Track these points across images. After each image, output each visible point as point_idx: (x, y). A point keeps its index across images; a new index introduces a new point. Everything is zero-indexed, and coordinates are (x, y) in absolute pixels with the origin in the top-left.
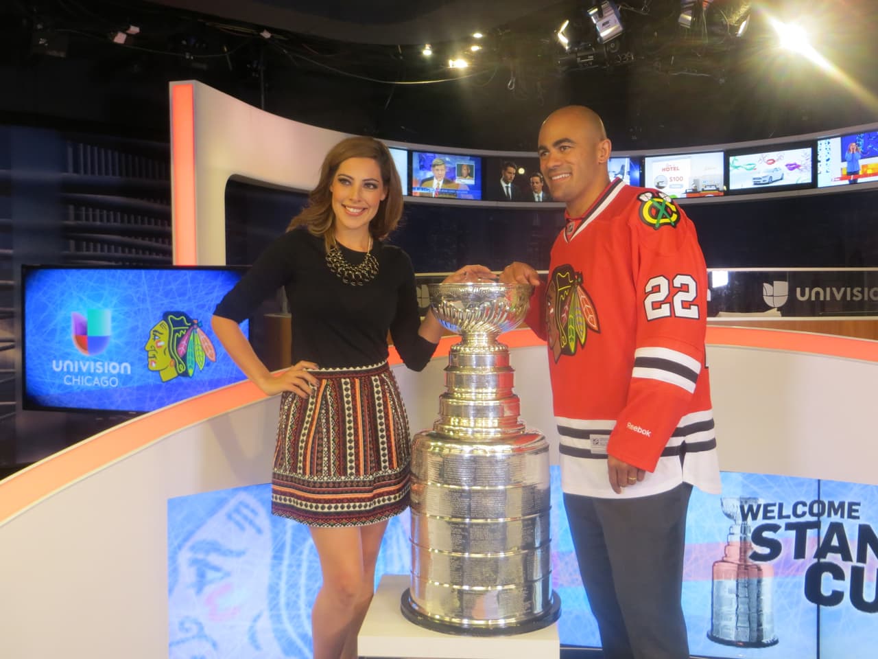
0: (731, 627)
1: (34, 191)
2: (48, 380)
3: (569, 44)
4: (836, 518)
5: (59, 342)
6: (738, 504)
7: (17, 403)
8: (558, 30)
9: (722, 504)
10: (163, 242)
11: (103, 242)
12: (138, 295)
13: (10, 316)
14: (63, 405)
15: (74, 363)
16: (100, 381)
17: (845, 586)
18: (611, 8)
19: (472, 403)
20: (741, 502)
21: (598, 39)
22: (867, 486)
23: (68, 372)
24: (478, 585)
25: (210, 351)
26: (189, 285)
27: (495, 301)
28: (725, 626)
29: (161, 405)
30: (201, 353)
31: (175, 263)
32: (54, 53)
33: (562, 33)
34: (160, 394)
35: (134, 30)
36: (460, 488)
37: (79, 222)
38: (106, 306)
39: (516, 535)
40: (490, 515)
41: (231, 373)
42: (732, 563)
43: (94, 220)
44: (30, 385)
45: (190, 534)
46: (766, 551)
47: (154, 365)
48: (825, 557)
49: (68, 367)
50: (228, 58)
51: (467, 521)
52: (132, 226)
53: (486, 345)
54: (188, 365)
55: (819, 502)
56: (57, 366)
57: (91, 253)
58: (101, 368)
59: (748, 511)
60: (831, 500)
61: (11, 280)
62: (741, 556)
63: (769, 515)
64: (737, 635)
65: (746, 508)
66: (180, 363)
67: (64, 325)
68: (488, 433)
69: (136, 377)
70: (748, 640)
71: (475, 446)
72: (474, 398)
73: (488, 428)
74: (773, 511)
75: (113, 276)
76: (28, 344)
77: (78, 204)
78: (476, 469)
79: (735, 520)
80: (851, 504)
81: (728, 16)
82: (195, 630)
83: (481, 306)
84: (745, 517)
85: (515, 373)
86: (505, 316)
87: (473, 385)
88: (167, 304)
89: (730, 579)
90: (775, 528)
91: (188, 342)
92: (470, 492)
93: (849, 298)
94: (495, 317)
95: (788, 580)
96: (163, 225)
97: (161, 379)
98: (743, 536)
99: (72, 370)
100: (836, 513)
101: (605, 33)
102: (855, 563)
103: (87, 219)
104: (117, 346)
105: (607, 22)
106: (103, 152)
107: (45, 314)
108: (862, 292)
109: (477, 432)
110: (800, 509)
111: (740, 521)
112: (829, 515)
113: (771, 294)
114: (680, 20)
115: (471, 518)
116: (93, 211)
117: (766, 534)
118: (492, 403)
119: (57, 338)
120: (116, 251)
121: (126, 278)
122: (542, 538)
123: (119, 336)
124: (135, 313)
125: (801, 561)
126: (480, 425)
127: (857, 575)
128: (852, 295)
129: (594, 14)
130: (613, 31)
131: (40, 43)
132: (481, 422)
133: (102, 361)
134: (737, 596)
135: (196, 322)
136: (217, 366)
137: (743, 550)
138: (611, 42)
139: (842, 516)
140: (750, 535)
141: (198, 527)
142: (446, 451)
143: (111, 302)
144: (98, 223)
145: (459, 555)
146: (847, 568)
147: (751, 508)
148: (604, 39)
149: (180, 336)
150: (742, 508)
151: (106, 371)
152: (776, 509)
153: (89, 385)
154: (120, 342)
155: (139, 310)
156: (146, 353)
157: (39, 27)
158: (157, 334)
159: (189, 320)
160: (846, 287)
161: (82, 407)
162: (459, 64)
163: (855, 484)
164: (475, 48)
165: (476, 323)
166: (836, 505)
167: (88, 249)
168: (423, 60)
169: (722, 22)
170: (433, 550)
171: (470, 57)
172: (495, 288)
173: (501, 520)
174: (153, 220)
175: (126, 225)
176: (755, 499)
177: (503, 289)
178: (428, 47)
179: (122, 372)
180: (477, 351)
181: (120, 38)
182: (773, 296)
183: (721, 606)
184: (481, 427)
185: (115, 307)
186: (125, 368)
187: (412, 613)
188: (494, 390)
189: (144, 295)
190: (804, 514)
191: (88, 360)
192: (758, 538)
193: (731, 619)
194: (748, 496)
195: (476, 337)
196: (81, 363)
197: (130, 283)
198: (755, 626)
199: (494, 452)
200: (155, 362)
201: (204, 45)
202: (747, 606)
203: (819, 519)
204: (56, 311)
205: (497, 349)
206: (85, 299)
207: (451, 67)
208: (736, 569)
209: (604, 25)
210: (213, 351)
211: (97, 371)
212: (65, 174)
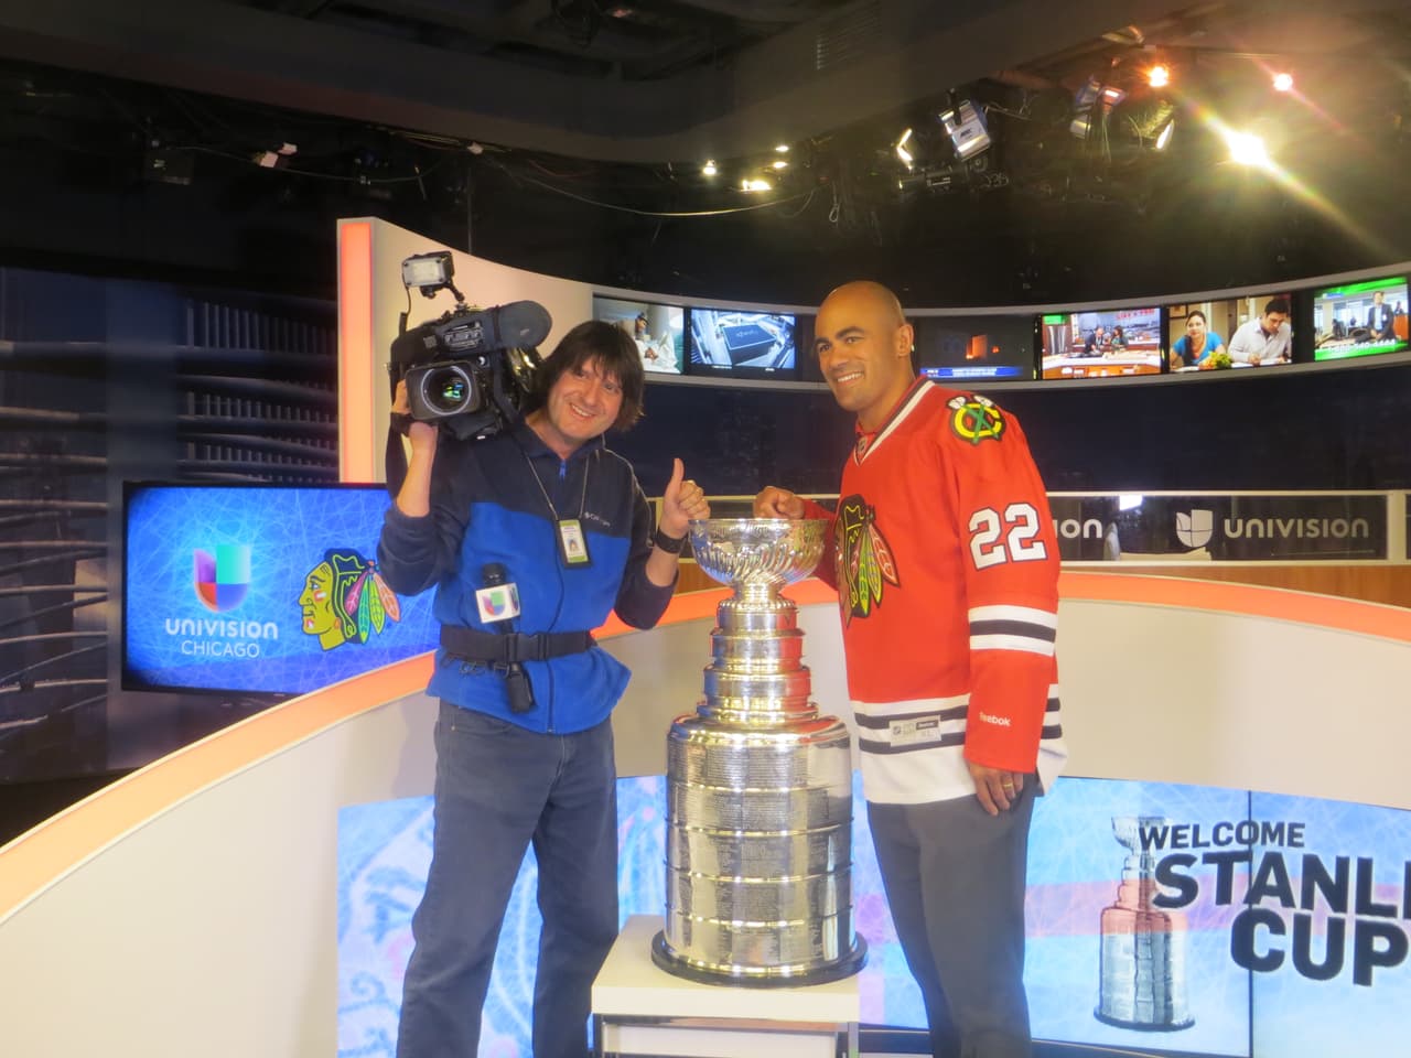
0: (1127, 1003)
1: (139, 372)
2: (159, 648)
3: (912, 163)
4: (1272, 847)
5: (177, 592)
6: (1137, 826)
7: (114, 680)
8: (897, 142)
9: (1114, 827)
10: (323, 446)
11: (235, 445)
12: (289, 525)
13: (102, 553)
14: (180, 684)
15: (196, 623)
16: (233, 649)
17: (1285, 943)
18: (973, 111)
19: (746, 678)
20: (1141, 824)
21: (955, 155)
22: (1311, 800)
23: (188, 636)
24: (752, 920)
25: (391, 606)
26: (363, 512)
27: (775, 542)
28: (1121, 1000)
29: (321, 684)
30: (379, 610)
31: (342, 480)
32: (175, 180)
33: (903, 147)
34: (319, 669)
35: (290, 149)
36: (729, 790)
37: (202, 417)
38: (242, 540)
39: (802, 855)
40: (768, 827)
41: (423, 638)
42: (1129, 910)
43: (223, 413)
44: (132, 655)
45: (367, 859)
46: (1175, 893)
47: (311, 625)
48: (1258, 902)
49: (188, 628)
50: (420, 181)
51: (739, 834)
52: (279, 421)
53: (766, 600)
54: (360, 627)
55: (1250, 823)
56: (172, 628)
57: (219, 461)
58: (234, 629)
59: (1152, 837)
60: (1266, 820)
61: (104, 500)
62: (1140, 899)
63: (1180, 841)
64: (1136, 1012)
65: (1148, 832)
66: (348, 623)
67: (182, 567)
68: (768, 717)
69: (285, 644)
70: (1152, 1021)
71: (751, 735)
72: (748, 671)
73: (766, 711)
74: (1184, 836)
75: (255, 498)
76: (131, 596)
77: (201, 390)
78: (749, 765)
79: (1132, 850)
80: (1292, 826)
81: (1141, 125)
82: (372, 991)
83: (758, 550)
84: (1146, 845)
85: (804, 638)
86: (790, 561)
87: (748, 654)
88: (331, 538)
89: (1126, 932)
90: (1188, 861)
91: (360, 594)
92: (741, 796)
93: (1300, 534)
94: (776, 563)
95: (1207, 935)
96: (322, 420)
97: (321, 647)
98: (1144, 872)
99: (193, 633)
100: (1272, 839)
101: (965, 147)
102: (1298, 909)
103: (213, 412)
104: (259, 599)
105: (968, 132)
106: (237, 314)
107: (156, 552)
108: (1320, 526)
109: (753, 716)
110: (1224, 834)
111: (1139, 850)
112: (1264, 842)
113: (1188, 528)
114: (1073, 129)
115: (744, 831)
116: (223, 400)
117: (1177, 869)
118: (773, 679)
119: (173, 587)
120: (254, 459)
121: (273, 502)
122: (837, 859)
123: (263, 583)
124: (285, 550)
125: (1226, 907)
126: (758, 707)
127: (1303, 925)
128: (1306, 530)
129: (949, 120)
130: (975, 145)
131: (156, 166)
132: (758, 703)
133: (234, 620)
134: (1136, 957)
135: (372, 564)
136: (402, 628)
137: (1143, 892)
138: (974, 158)
139: (1281, 843)
140: (1153, 870)
141: (380, 848)
142: (712, 742)
143: (251, 535)
144: (229, 418)
145: (728, 879)
146: (1288, 917)
147: (1154, 831)
148: (964, 155)
149: (349, 584)
150: (1142, 831)
151: (242, 635)
152: (1190, 833)
153: (220, 654)
154: (263, 592)
155: (290, 546)
156: (299, 609)
157: (155, 143)
158: (317, 582)
159: (362, 561)
160: (1296, 518)
161: (206, 687)
162: (756, 185)
163: (1297, 798)
164: (779, 165)
165: (750, 572)
166: (1273, 827)
167: (214, 457)
168: (703, 181)
169: (1132, 132)
170: (694, 874)
171: (772, 176)
172: (776, 525)
173: (784, 833)
174: (308, 413)
175: (270, 421)
176: (1160, 819)
177: (786, 526)
178: (710, 163)
179: (266, 635)
180: (752, 609)
181: (269, 160)
182: (1190, 531)
183: (1113, 971)
184: (760, 710)
185: (256, 542)
186: (271, 630)
187: (666, 960)
188: (777, 661)
189: (299, 524)
190: (1229, 840)
191: (216, 619)
192: (1164, 874)
193: (1127, 991)
194: (1149, 815)
195: (752, 591)
196: (207, 623)
197: (277, 508)
198: (1161, 1000)
199: (775, 742)
200: (313, 622)
201: (386, 164)
202: (1150, 972)
203: (1250, 847)
204: (172, 547)
205: (779, 606)
206: (214, 529)
207: (745, 189)
208: (1134, 918)
209: (963, 134)
210: (396, 606)
211: (229, 635)
212: (184, 347)
